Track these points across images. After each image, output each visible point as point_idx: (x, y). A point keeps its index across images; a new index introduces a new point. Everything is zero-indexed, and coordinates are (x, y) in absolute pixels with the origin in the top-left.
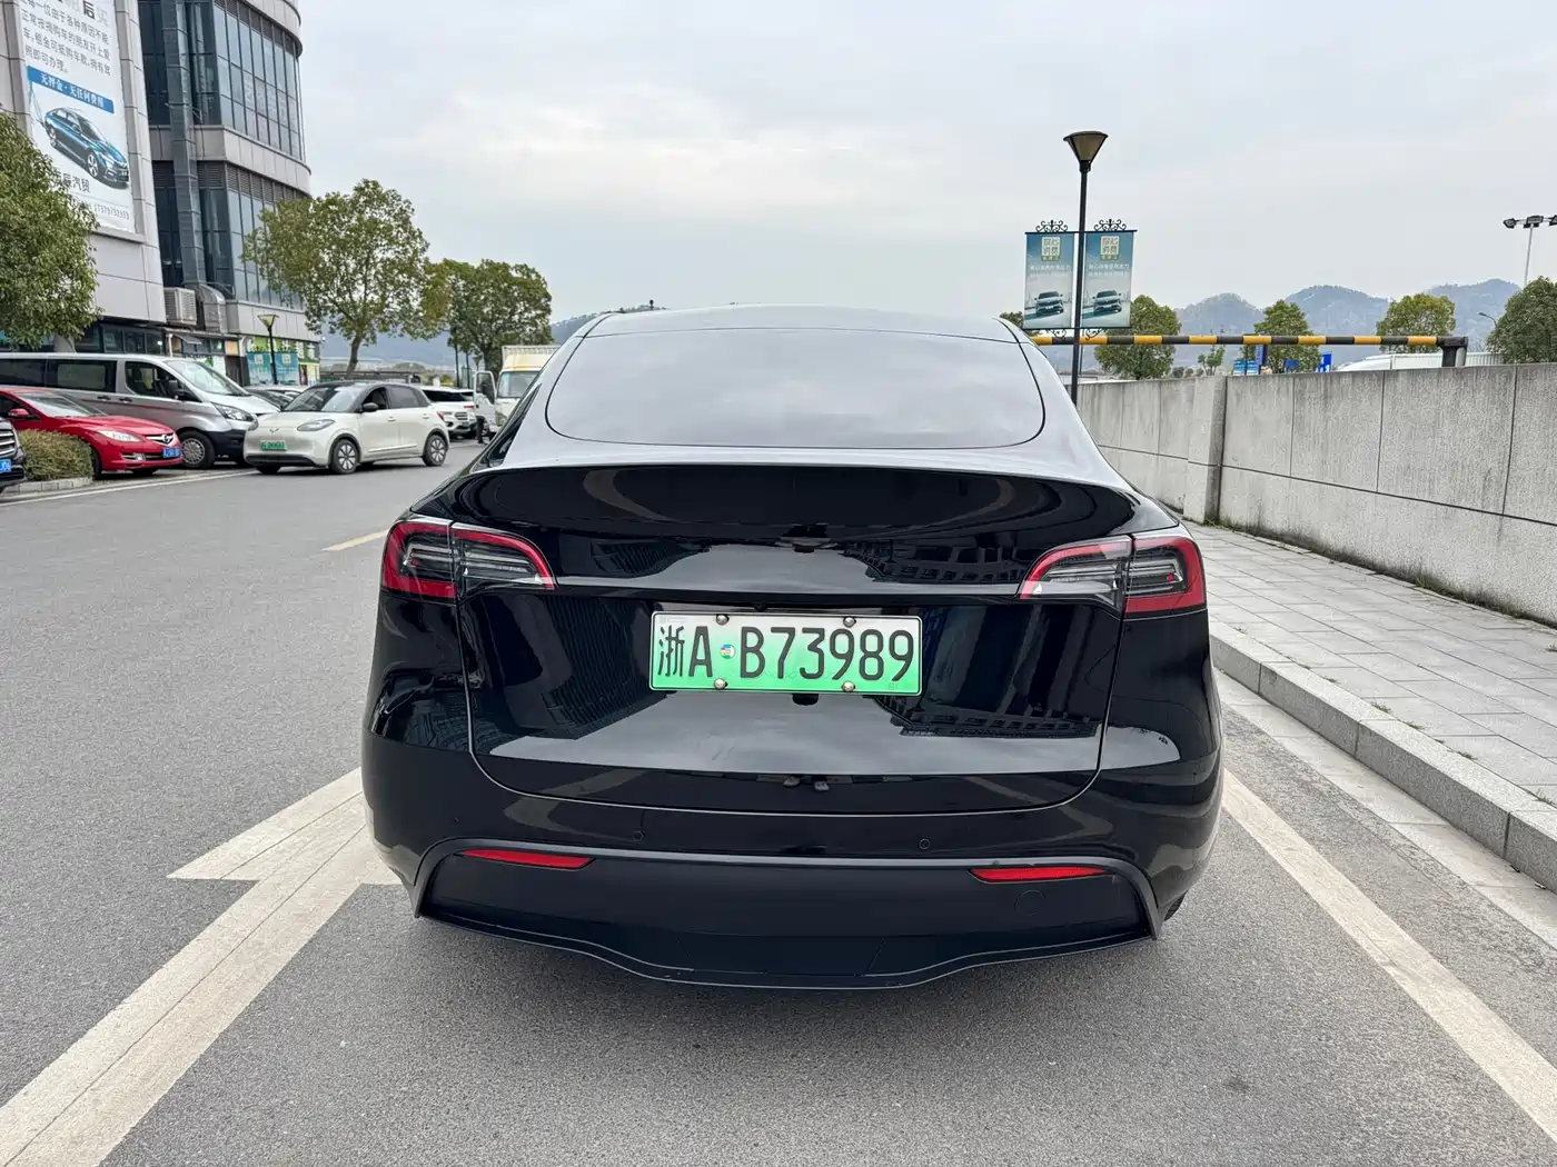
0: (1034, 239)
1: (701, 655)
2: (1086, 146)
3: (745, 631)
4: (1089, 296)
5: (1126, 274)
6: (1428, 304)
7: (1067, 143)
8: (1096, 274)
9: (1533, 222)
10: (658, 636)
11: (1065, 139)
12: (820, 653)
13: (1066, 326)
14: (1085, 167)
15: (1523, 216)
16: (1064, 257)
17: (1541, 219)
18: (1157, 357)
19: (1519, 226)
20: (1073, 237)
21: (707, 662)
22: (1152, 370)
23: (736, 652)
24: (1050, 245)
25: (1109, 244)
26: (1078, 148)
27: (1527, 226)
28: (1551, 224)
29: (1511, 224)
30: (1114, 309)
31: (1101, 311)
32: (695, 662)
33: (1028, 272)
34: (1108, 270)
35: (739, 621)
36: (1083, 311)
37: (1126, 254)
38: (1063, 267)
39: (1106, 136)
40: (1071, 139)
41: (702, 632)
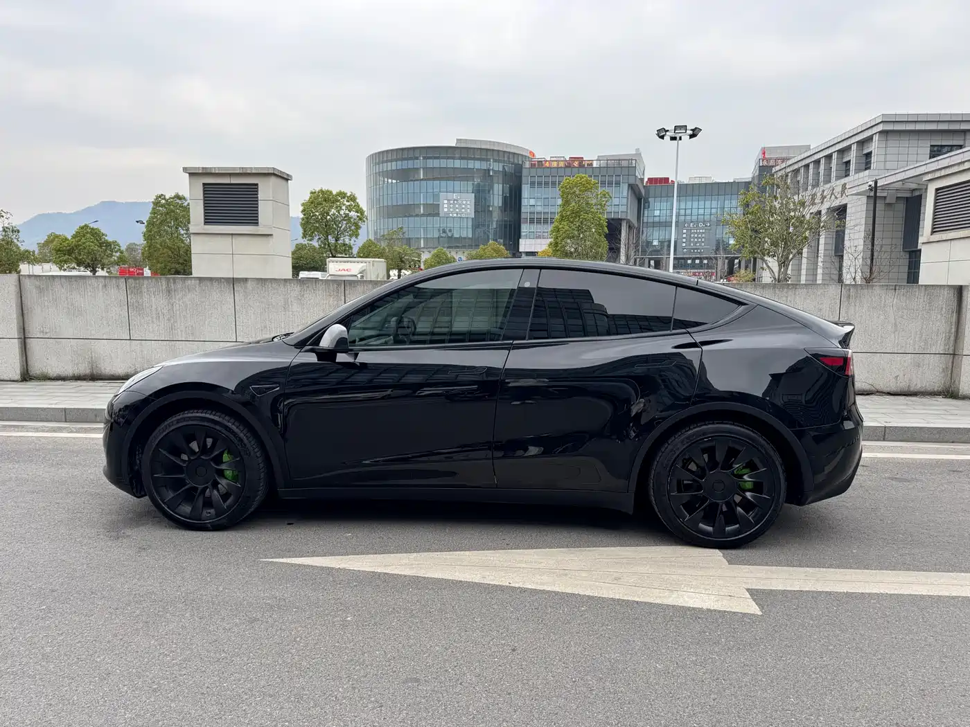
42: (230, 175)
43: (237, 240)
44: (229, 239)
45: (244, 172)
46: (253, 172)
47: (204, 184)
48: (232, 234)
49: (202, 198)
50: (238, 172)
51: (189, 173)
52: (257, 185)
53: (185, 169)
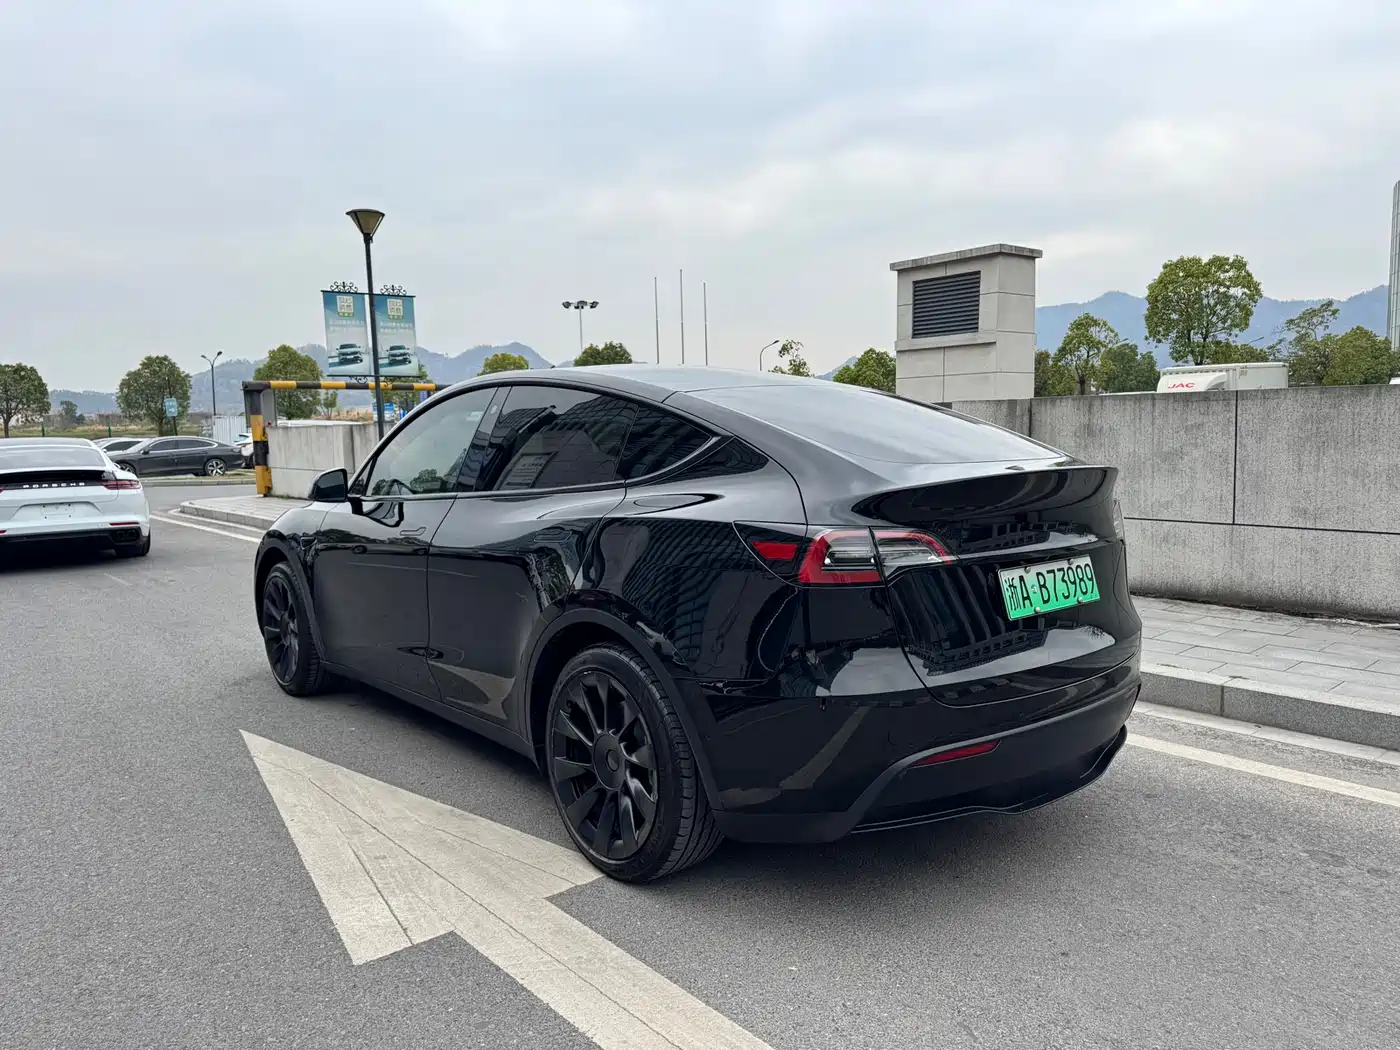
0: (330, 297)
1: (1025, 595)
2: (366, 221)
3: (1038, 574)
4: (383, 351)
5: (411, 332)
6: (511, 361)
7: (349, 217)
8: (386, 331)
9: (581, 305)
10: (1005, 586)
11: (348, 213)
12: (1065, 582)
13: (367, 373)
14: (368, 239)
15: (574, 301)
16: (358, 314)
17: (585, 303)
18: (304, 400)
19: (572, 307)
20: (364, 299)
21: (1028, 598)
22: (303, 412)
23: (1037, 589)
24: (344, 303)
25: (394, 306)
26: (361, 221)
27: (577, 308)
28: (592, 307)
29: (567, 305)
30: (405, 361)
31: (393, 363)
32: (1024, 599)
33: (327, 326)
34: (396, 328)
35: (1034, 569)
36: (381, 362)
37: (408, 316)
38: (358, 322)
39: (383, 215)
40: (355, 215)
41: (1021, 578)
42: (945, 264)
43: (950, 354)
44: (940, 355)
45: (963, 257)
46: (974, 255)
47: (915, 283)
48: (944, 348)
49: (911, 302)
50: (955, 258)
51: (898, 271)
52: (978, 273)
53: (893, 267)
